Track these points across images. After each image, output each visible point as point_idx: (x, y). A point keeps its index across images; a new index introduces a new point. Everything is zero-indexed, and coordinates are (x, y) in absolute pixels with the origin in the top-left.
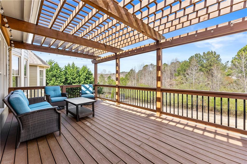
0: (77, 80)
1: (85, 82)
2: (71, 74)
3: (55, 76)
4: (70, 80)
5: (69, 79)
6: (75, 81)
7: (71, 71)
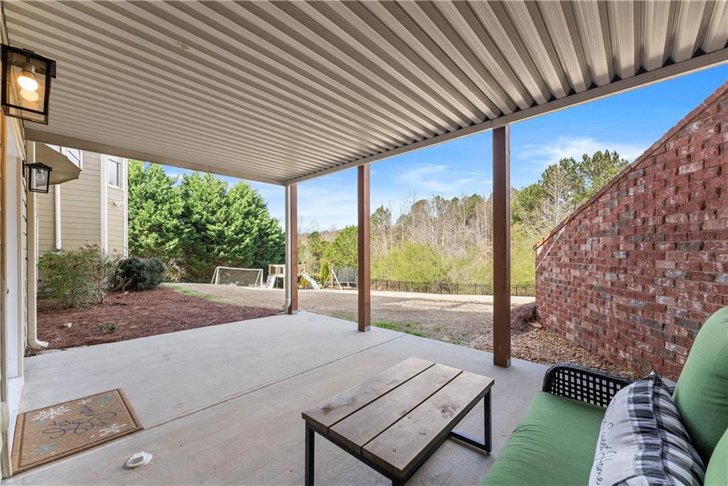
0: (220, 214)
1: (244, 223)
2: (203, 198)
3: (153, 196)
4: (199, 214)
5: (195, 210)
6: (214, 218)
7: (203, 190)
